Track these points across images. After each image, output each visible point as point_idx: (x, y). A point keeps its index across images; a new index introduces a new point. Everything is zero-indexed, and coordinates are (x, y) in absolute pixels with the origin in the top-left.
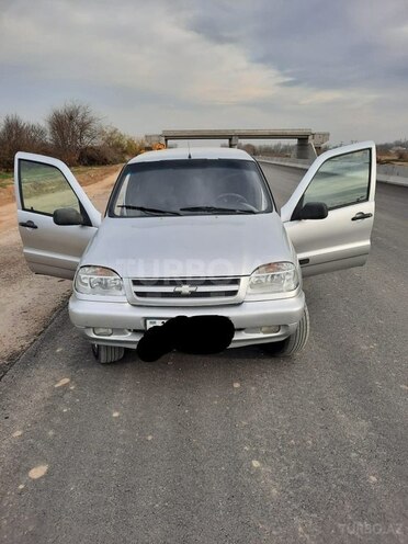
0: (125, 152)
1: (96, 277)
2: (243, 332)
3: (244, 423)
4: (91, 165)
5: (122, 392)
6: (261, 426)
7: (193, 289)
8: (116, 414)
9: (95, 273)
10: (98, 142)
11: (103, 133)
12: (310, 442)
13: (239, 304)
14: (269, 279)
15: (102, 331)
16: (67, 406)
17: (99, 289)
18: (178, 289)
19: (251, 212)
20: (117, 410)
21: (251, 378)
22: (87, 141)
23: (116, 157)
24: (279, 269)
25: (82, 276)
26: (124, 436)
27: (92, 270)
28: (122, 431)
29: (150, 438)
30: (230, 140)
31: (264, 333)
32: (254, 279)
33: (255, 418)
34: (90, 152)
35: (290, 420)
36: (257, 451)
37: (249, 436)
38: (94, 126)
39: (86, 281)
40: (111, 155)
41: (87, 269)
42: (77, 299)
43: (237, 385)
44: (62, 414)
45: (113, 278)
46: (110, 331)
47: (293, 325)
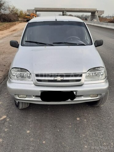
0: (19, 17)
1: (18, 73)
2: (82, 97)
3: (84, 135)
4: (4, 22)
5: (29, 122)
6: (90, 137)
7: (62, 78)
8: (28, 132)
9: (18, 71)
10: (7, 12)
11: (9, 8)
12: (112, 144)
13: (81, 85)
14: (94, 74)
15: (21, 96)
16: (7, 128)
17: (20, 78)
18: (55, 78)
19: (83, 45)
20: (28, 130)
21: (84, 116)
22: (3, 12)
23: (15, 19)
24: (98, 70)
25: (13, 72)
26: (33, 141)
27: (17, 70)
28: (32, 139)
29: (44, 142)
30: (63, 12)
31: (91, 97)
32: (87, 75)
33: (88, 133)
34: (4, 17)
35: (102, 134)
36: (90, 148)
37: (86, 141)
38: (5, 5)
39: (14, 74)
40: (13, 18)
41: (15, 69)
42: (10, 82)
43: (78, 119)
44: (5, 132)
45: (26, 73)
46: (25, 96)
47: (103, 94)
